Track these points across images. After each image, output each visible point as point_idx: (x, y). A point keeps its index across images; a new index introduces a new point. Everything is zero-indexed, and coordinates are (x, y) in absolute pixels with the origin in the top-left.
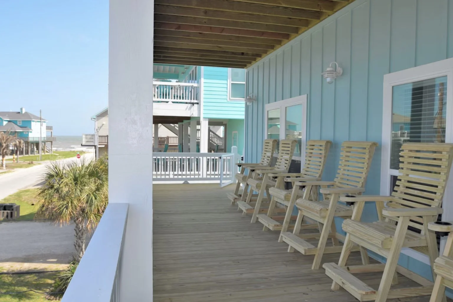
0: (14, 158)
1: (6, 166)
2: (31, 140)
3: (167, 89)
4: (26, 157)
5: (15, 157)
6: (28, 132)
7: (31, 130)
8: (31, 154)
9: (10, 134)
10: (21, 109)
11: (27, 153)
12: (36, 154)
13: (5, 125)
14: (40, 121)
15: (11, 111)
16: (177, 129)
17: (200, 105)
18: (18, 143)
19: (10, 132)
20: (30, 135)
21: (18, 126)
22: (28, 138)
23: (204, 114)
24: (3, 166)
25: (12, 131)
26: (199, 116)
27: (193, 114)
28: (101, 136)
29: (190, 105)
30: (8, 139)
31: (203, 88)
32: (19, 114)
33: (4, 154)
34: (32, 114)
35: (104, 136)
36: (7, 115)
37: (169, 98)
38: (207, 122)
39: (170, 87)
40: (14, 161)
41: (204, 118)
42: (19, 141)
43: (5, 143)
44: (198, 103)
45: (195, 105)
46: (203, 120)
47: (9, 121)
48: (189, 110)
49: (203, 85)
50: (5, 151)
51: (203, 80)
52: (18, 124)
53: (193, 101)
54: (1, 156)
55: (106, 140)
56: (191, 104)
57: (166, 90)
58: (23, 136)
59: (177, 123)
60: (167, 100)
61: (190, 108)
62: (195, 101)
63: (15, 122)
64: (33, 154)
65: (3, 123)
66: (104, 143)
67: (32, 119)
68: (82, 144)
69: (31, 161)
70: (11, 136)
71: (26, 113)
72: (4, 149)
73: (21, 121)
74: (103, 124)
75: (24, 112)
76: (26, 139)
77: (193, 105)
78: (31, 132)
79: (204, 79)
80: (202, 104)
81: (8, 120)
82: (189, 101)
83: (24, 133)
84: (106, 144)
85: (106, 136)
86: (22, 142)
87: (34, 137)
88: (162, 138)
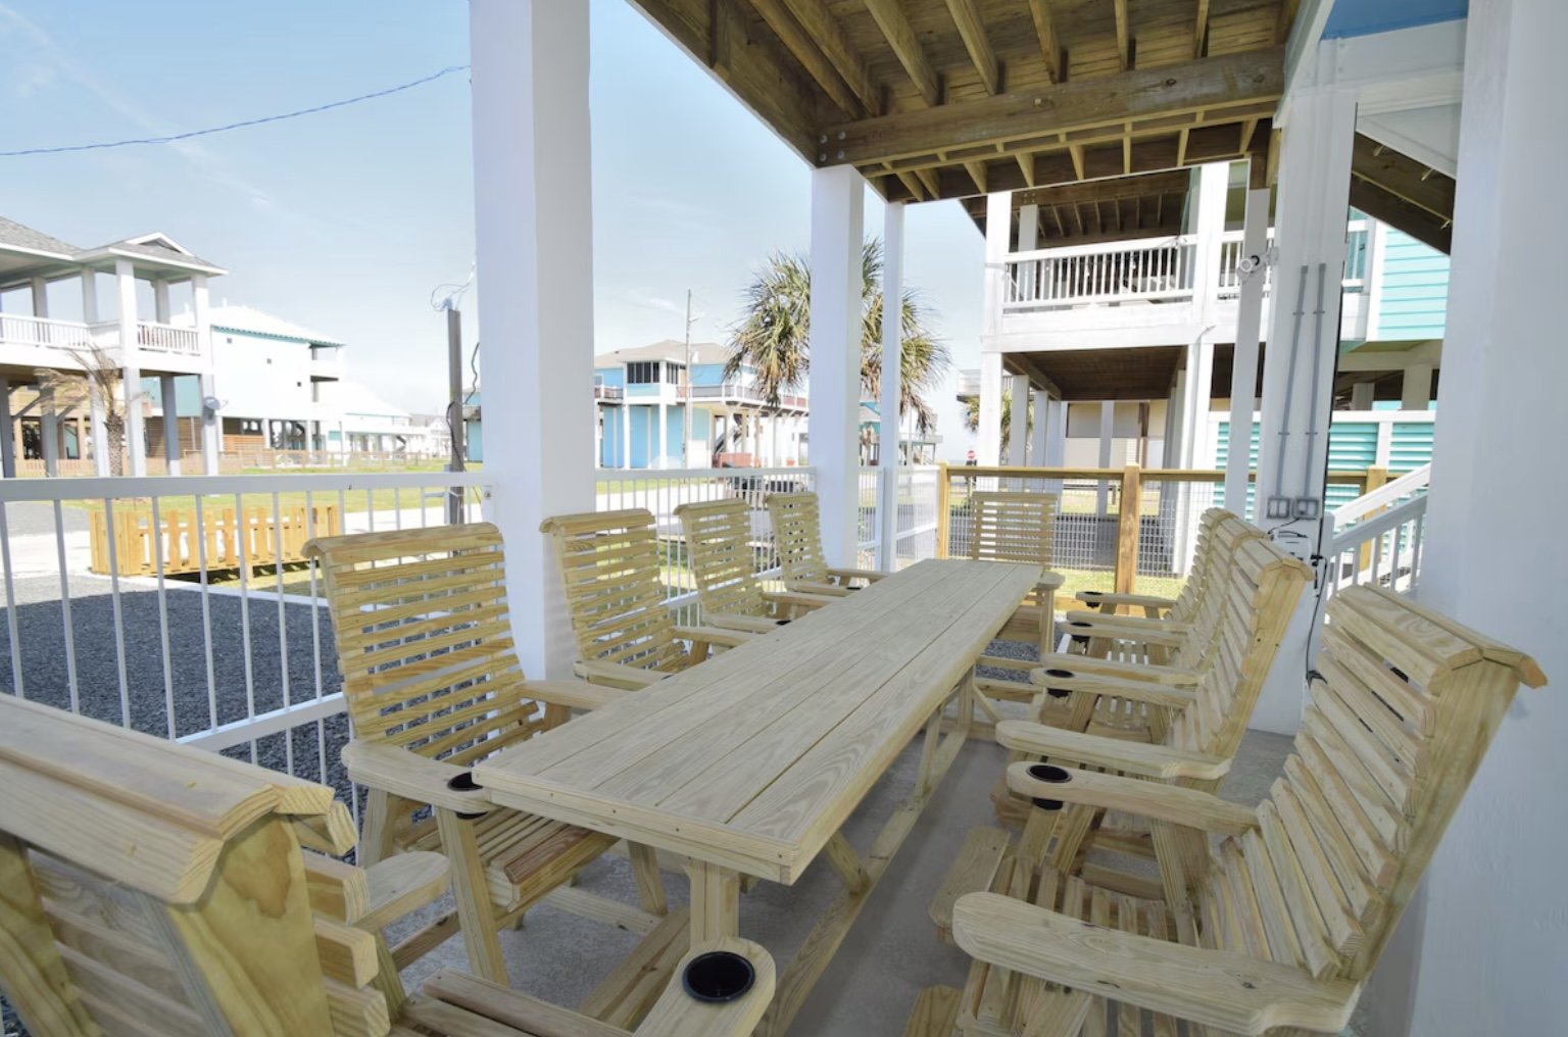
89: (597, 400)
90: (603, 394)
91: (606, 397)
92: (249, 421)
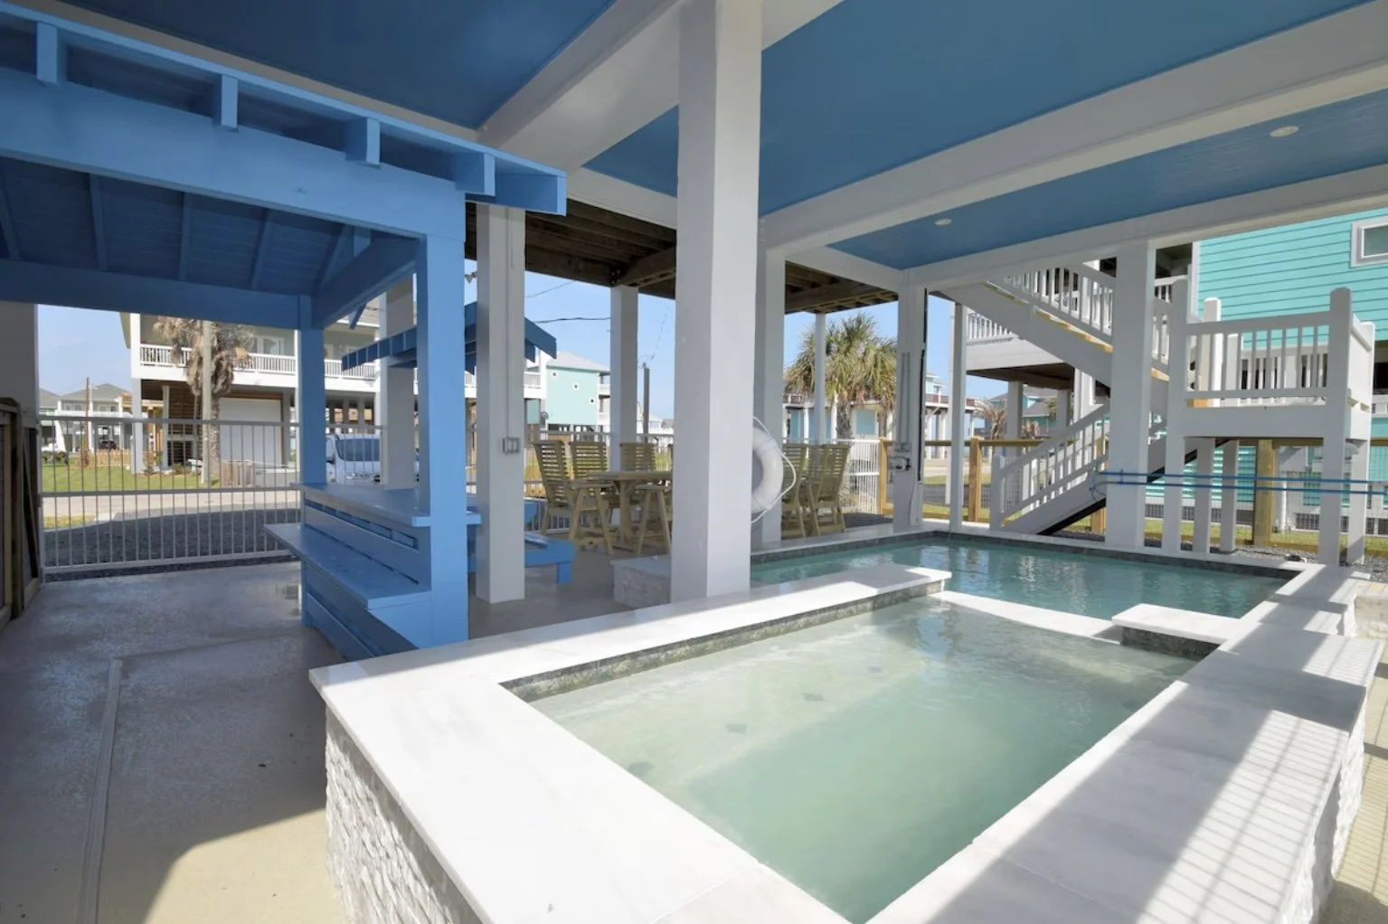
89: (784, 405)
92: (563, 426)
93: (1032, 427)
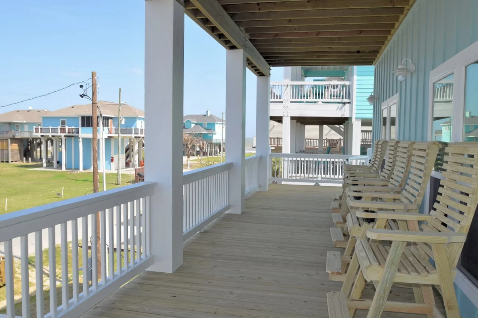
0: (198, 159)
1: (190, 166)
2: (214, 141)
3: (317, 89)
4: (209, 158)
5: (200, 158)
6: (212, 134)
7: (215, 132)
8: (214, 155)
9: (194, 136)
10: (207, 112)
11: (211, 154)
12: (219, 155)
13: (193, 127)
14: (222, 123)
15: (198, 114)
16: (341, 130)
17: (352, 104)
18: (201, 144)
19: (194, 134)
20: (214, 137)
21: (204, 128)
22: (212, 140)
23: (356, 114)
24: (187, 166)
25: (196, 133)
26: (351, 116)
27: (344, 114)
28: (272, 138)
29: (341, 104)
30: (193, 140)
31: (355, 86)
32: (205, 117)
33: (189, 154)
34: (216, 117)
35: (275, 138)
36: (195, 118)
37: (319, 98)
38: (360, 123)
39: (320, 87)
40: (198, 161)
41: (357, 118)
42: (202, 143)
43: (190, 144)
44: (349, 103)
45: (346, 104)
46: (356, 121)
47: (196, 124)
48: (340, 110)
49: (355, 82)
50: (190, 152)
51: (355, 77)
52: (204, 127)
53: (344, 100)
54: (187, 156)
55: (277, 142)
56: (343, 104)
57: (316, 91)
58: (207, 138)
59: (342, 124)
60: (317, 100)
61: (341, 108)
62: (347, 100)
63: (201, 125)
64: (216, 155)
65: (191, 125)
66: (275, 145)
67: (216, 122)
68: (253, 146)
69: (212, 162)
70: (195, 138)
71: (211, 115)
72: (189, 150)
73: (206, 124)
74: (274, 126)
75: (209, 114)
76: (210, 141)
77: (344, 104)
78: (215, 134)
79: (357, 76)
80: (355, 103)
81: (196, 122)
82: (340, 100)
83: (209, 135)
84: (277, 146)
85: (276, 138)
86: (205, 143)
87: (217, 139)
88: (333, 141)
90: (67, 131)
91: (69, 133)
93: (203, 144)
